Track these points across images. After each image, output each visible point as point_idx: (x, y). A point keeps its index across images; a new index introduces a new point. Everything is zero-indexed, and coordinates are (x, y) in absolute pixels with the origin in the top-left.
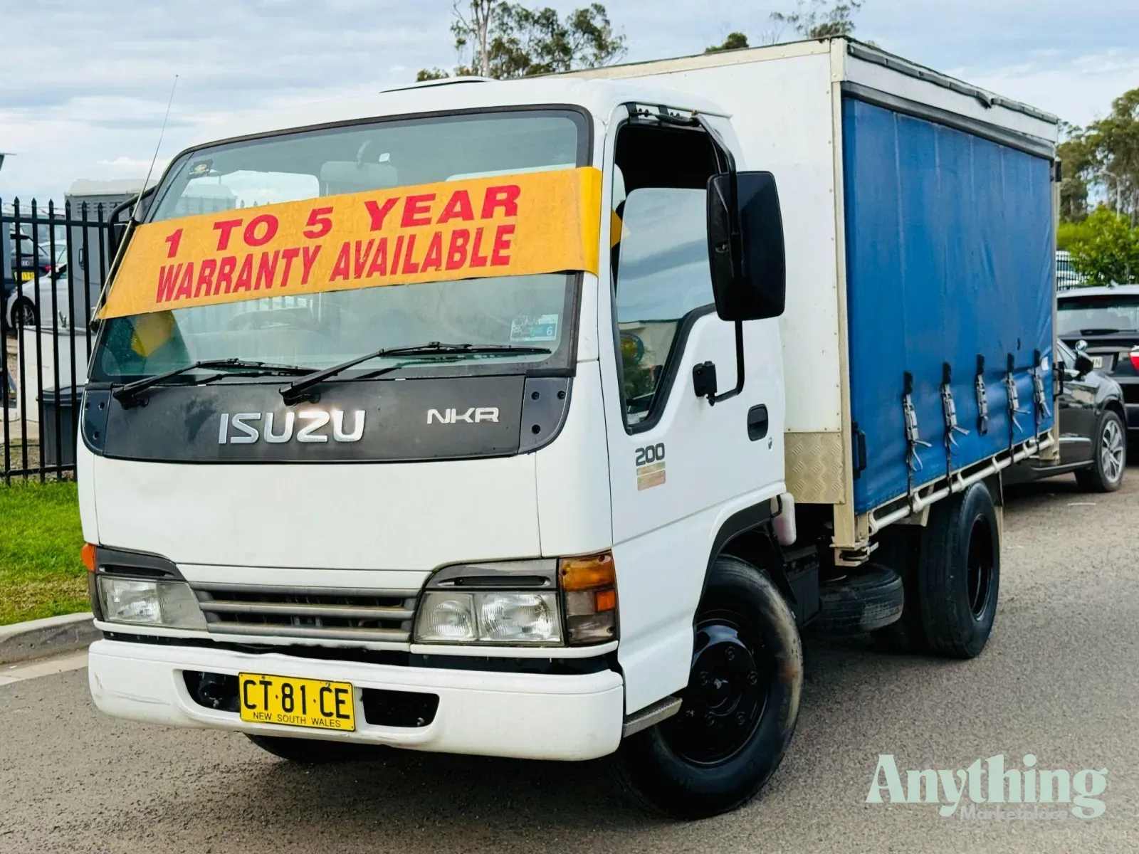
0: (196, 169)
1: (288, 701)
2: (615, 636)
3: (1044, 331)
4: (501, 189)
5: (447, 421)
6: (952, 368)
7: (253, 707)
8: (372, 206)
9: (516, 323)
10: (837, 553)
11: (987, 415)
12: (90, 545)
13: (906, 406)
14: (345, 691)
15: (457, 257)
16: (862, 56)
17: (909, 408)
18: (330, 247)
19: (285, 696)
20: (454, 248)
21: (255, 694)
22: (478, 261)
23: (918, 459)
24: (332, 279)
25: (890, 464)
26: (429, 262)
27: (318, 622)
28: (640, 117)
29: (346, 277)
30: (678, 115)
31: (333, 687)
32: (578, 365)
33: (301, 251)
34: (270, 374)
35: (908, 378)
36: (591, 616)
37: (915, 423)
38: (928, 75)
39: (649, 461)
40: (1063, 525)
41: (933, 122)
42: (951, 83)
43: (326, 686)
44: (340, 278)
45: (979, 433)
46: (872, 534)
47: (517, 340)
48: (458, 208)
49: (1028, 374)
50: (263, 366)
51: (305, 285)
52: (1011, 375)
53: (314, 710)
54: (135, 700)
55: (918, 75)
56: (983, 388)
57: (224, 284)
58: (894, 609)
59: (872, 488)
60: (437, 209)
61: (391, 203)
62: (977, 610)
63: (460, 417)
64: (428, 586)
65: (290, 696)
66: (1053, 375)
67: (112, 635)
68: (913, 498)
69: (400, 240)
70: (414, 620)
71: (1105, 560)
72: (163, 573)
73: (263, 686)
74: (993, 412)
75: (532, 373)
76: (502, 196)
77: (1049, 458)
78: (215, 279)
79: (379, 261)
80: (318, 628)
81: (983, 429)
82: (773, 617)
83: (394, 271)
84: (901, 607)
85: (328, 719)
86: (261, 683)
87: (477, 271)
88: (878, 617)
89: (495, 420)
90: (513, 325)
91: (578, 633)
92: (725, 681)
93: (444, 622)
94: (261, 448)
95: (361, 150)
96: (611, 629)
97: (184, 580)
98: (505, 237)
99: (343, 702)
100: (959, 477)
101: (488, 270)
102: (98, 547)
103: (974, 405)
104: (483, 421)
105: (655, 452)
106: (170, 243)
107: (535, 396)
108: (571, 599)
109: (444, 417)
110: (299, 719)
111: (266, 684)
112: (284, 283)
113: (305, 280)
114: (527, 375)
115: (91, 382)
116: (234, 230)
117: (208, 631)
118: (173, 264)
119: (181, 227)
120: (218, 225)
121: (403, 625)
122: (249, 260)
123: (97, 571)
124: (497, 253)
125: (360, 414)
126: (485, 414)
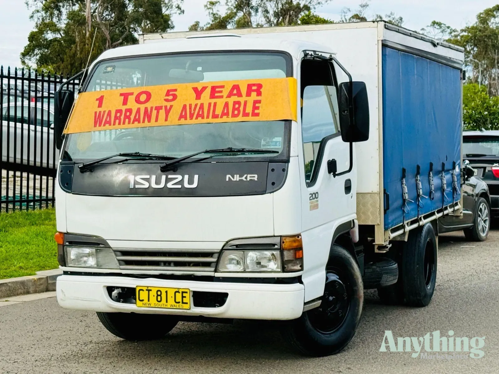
0: (107, 69)
1: (159, 298)
2: (302, 269)
3: (457, 153)
4: (254, 85)
5: (235, 180)
6: (421, 168)
7: (143, 300)
8: (195, 89)
9: (264, 140)
10: (376, 247)
11: (434, 190)
12: (60, 233)
13: (403, 184)
14: (186, 292)
15: (236, 112)
16: (390, 28)
17: (404, 184)
18: (177, 106)
19: (158, 295)
20: (234, 109)
21: (144, 295)
22: (246, 114)
23: (407, 208)
24: (179, 119)
25: (397, 209)
26: (223, 114)
27: (172, 264)
28: (308, 56)
29: (186, 119)
30: (321, 55)
31: (181, 291)
32: (291, 158)
33: (164, 108)
34: (152, 159)
35: (404, 171)
36: (293, 260)
37: (407, 192)
38: (414, 34)
39: (313, 199)
40: (460, 255)
41: (414, 54)
42: (422, 37)
43: (178, 290)
44: (183, 119)
45: (430, 199)
46: (390, 239)
47: (265, 147)
48: (235, 92)
49: (450, 173)
50: (151, 155)
51: (167, 122)
52: (443, 172)
53: (171, 301)
54: (83, 300)
55: (409, 34)
56: (432, 178)
57: (127, 120)
58: (395, 277)
59: (391, 218)
60: (226, 92)
61: (204, 88)
62: (427, 284)
63: (241, 178)
64: (224, 248)
65: (160, 295)
66: (460, 174)
67: (69, 273)
68: (405, 226)
69: (210, 104)
70: (217, 263)
71: (482, 271)
72: (99, 244)
74: (436, 190)
75: (272, 161)
76: (254, 88)
77: (458, 215)
78: (122, 117)
79: (201, 113)
80: (172, 267)
81: (432, 197)
82: (353, 271)
83: (208, 117)
84: (397, 277)
85: (178, 304)
86: (147, 290)
87: (245, 119)
88: (388, 280)
89: (256, 180)
90: (262, 141)
91: (288, 267)
92: (334, 297)
93: (230, 263)
94: (150, 190)
95: (187, 65)
96: (300, 266)
97: (110, 247)
98: (257, 105)
99: (185, 297)
100: (422, 218)
101: (250, 118)
102: (65, 233)
103: (428, 186)
104: (250, 180)
105: (315, 196)
106: (98, 102)
107: (273, 170)
108: (285, 253)
109: (234, 178)
110: (164, 305)
111: (149, 291)
112: (156, 120)
113: (166, 120)
114: (269, 161)
115: (62, 161)
116: (130, 97)
117: (120, 269)
118: (101, 110)
119: (103, 95)
120: (122, 94)
121: (212, 265)
122: (139, 110)
123: (65, 244)
124: (253, 112)
125: (196, 177)
126: (252, 177)
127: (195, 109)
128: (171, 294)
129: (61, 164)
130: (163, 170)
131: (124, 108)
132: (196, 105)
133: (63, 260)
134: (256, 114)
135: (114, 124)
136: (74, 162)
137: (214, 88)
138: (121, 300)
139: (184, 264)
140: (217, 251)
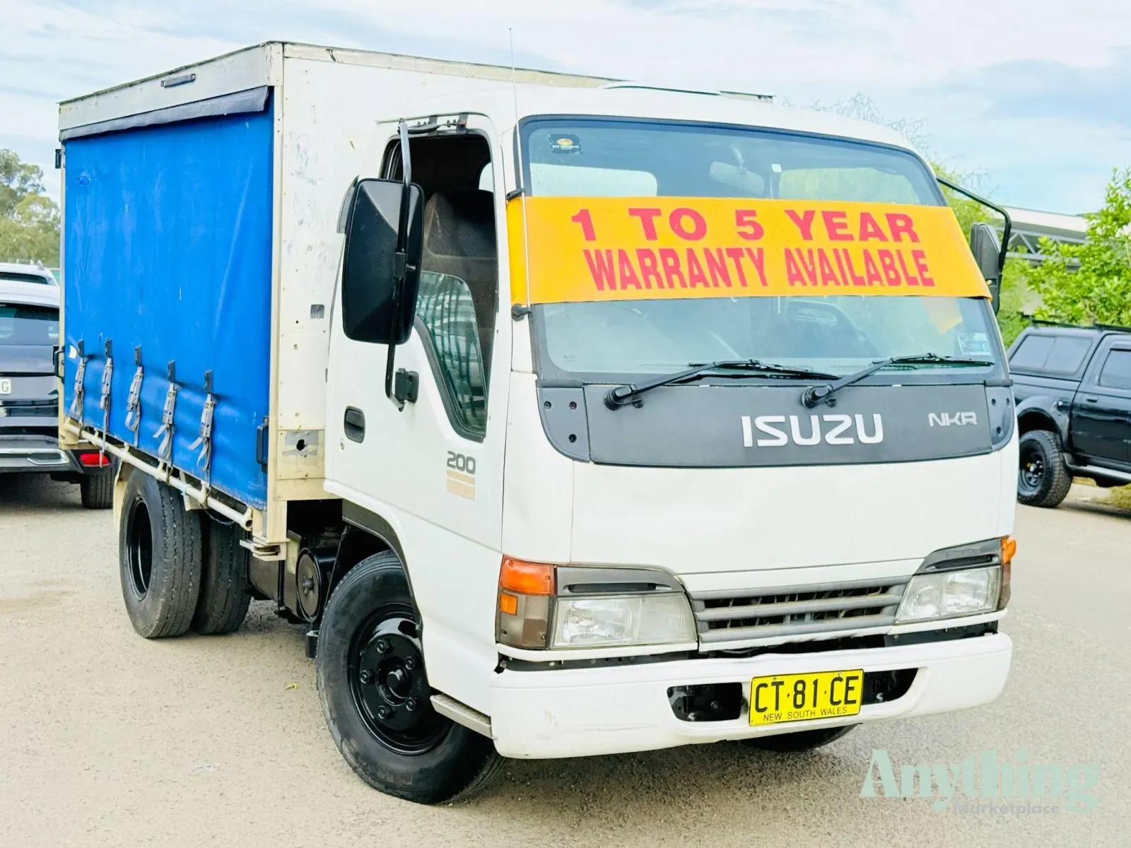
0: (559, 142)
1: (799, 697)
5: (943, 424)
7: (765, 709)
8: (793, 216)
14: (856, 678)
19: (797, 692)
20: (887, 268)
21: (767, 697)
24: (792, 284)
26: (870, 277)
29: (804, 283)
31: (844, 676)
33: (745, 253)
43: (837, 676)
44: (798, 284)
48: (870, 229)
53: (824, 700)
57: (675, 278)
61: (809, 215)
64: (920, 571)
65: (802, 693)
67: (552, 664)
69: (836, 253)
70: (898, 604)
72: (654, 586)
73: (775, 687)
75: (987, 383)
76: (901, 224)
78: (660, 268)
79: (827, 271)
80: (807, 623)
83: (846, 282)
85: (836, 707)
86: (773, 684)
89: (975, 423)
94: (792, 450)
97: (686, 591)
98: (922, 261)
99: (852, 688)
101: (922, 289)
104: (968, 423)
106: (580, 224)
107: (994, 402)
109: (940, 419)
110: (809, 713)
112: (744, 283)
113: (764, 282)
114: (985, 384)
115: (541, 378)
116: (655, 219)
117: (698, 642)
118: (597, 248)
119: (585, 207)
120: (633, 212)
121: (886, 610)
122: (691, 254)
123: (559, 594)
124: (921, 275)
125: (877, 418)
126: (968, 418)
127: (812, 262)
128: (824, 685)
129: (542, 385)
130: (812, 402)
131: (655, 246)
132: (810, 252)
133: (542, 633)
134: (929, 282)
135: (648, 286)
136: (580, 380)
137: (828, 216)
138: (691, 716)
139: (833, 614)
140: (904, 579)
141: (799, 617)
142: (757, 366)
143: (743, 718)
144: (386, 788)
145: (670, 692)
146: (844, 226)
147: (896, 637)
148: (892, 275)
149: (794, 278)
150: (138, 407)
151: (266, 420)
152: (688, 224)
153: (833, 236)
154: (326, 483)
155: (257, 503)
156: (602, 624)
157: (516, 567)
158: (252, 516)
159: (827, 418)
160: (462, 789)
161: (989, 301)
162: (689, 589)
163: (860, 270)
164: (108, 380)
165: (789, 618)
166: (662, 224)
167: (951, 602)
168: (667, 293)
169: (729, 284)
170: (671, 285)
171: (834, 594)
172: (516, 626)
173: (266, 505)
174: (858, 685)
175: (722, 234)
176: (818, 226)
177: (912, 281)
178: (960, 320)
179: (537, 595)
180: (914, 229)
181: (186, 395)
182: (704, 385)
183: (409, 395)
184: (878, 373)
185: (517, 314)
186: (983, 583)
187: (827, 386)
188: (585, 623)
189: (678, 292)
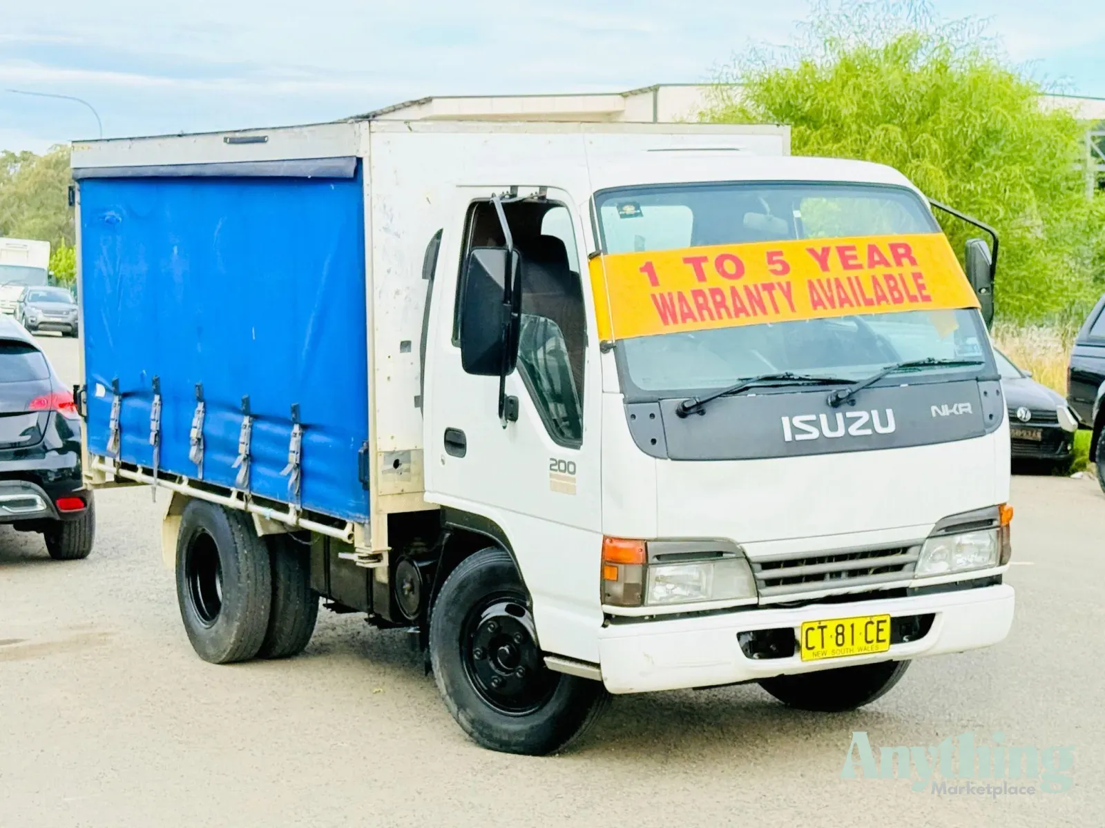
0: (624, 208)
1: (840, 637)
4: (899, 246)
5: (944, 414)
7: (812, 648)
8: (812, 252)
14: (885, 621)
19: (838, 634)
20: (892, 290)
21: (815, 637)
24: (815, 308)
27: (844, 575)
29: (825, 307)
31: (875, 620)
33: (776, 286)
43: (869, 620)
44: (820, 308)
48: (876, 257)
51: (795, 313)
53: (860, 640)
57: (723, 311)
60: (863, 258)
61: (826, 251)
64: (933, 535)
65: (842, 634)
67: (647, 618)
69: (849, 280)
70: (917, 562)
72: (722, 554)
73: (820, 630)
76: (902, 251)
78: (711, 305)
79: (843, 296)
80: (843, 579)
83: (858, 304)
85: (870, 645)
86: (819, 627)
87: (915, 306)
89: (971, 412)
91: (1004, 556)
94: (821, 442)
95: (766, 206)
97: (742, 557)
98: (920, 281)
99: (882, 630)
101: (921, 305)
102: (652, 541)
104: (964, 413)
106: (647, 274)
107: (985, 394)
109: (941, 411)
110: (849, 650)
111: (822, 628)
112: (777, 310)
113: (793, 308)
114: (977, 380)
115: (627, 396)
116: (704, 265)
117: (758, 596)
118: (661, 292)
119: (649, 260)
120: (687, 260)
121: (906, 567)
122: (734, 291)
123: (650, 562)
124: (921, 293)
125: (889, 412)
126: (964, 408)
127: (830, 290)
128: (859, 628)
129: (628, 402)
130: (836, 403)
131: (705, 287)
132: (828, 281)
133: (638, 594)
134: (927, 299)
135: (703, 319)
136: (656, 397)
137: (841, 250)
138: (755, 655)
139: (864, 572)
140: (920, 541)
141: (836, 575)
142: (791, 377)
143: (797, 656)
144: (501, 746)
145: (739, 635)
146: (855, 257)
147: (916, 590)
148: (896, 295)
149: (816, 304)
150: (202, 441)
151: (365, 444)
152: (730, 267)
153: (846, 266)
154: (426, 494)
155: (359, 518)
156: (683, 585)
157: (615, 543)
158: (353, 530)
159: (849, 415)
160: (568, 739)
161: (979, 311)
162: (749, 555)
163: (870, 294)
164: (157, 417)
165: (828, 576)
166: (709, 268)
167: (960, 560)
168: (718, 324)
169: (764, 311)
170: (720, 317)
171: (864, 555)
172: (618, 589)
173: (369, 519)
174: (887, 627)
175: (757, 273)
176: (834, 259)
177: (913, 299)
178: (956, 327)
179: (632, 564)
180: (913, 254)
181: (263, 426)
182: (751, 395)
183: (511, 415)
184: (888, 376)
185: (605, 348)
186: (987, 542)
187: (848, 389)
188: (670, 586)
189: (726, 322)
